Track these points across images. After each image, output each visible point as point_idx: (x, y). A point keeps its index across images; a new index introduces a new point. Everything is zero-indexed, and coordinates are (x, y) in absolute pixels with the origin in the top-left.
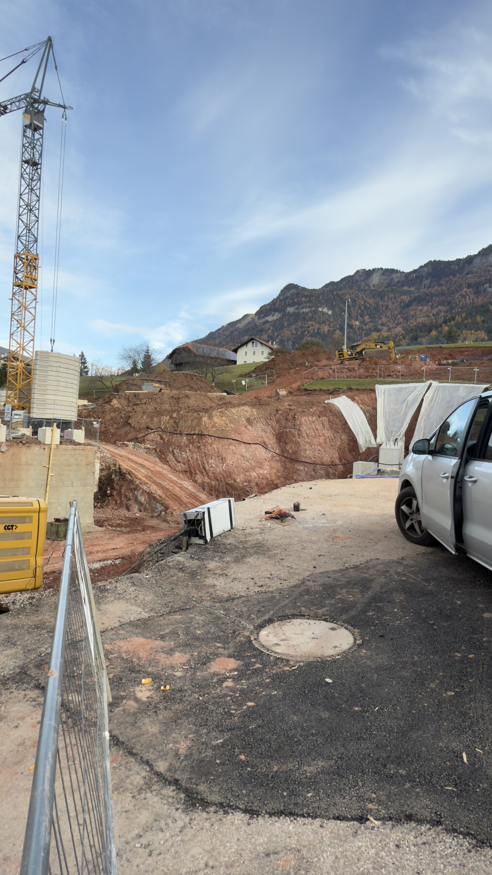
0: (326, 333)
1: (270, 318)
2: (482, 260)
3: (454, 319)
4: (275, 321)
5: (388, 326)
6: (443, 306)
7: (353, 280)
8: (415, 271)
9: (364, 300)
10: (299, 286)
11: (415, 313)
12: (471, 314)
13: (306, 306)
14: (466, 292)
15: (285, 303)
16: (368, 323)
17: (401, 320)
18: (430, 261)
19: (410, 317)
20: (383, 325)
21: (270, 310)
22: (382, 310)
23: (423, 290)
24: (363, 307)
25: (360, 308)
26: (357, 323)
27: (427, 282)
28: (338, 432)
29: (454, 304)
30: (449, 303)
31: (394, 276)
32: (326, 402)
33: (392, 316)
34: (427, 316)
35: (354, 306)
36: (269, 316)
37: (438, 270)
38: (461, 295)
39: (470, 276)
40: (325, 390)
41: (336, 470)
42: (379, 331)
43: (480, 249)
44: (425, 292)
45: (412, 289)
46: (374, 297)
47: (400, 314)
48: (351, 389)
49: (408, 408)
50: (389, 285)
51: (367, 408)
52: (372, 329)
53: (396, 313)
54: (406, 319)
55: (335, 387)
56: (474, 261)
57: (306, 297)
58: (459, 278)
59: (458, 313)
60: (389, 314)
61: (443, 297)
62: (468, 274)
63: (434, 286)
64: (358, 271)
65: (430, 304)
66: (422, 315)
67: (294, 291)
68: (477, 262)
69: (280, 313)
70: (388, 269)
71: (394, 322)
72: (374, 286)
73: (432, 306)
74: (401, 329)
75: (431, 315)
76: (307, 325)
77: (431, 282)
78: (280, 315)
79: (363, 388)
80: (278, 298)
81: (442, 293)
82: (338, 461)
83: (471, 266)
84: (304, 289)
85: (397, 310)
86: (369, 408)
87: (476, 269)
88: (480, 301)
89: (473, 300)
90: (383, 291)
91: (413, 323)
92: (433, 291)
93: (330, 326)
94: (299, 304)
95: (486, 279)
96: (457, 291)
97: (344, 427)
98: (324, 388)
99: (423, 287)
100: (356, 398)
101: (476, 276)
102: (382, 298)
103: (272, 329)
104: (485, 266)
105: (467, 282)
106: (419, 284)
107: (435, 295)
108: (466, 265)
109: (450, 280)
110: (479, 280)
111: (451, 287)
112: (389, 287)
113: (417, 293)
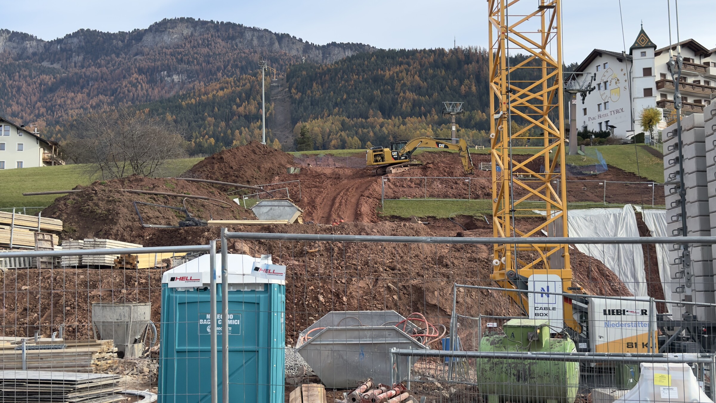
2: (154, 37)
8: (59, 41)
14: (137, 79)
18: (82, 30)
22: (12, 92)
23: (73, 70)
27: (77, 59)
31: (28, 44)
37: (94, 43)
38: (130, 83)
39: (138, 57)
44: (76, 74)
45: (56, 66)
50: (19, 57)
53: (34, 99)
56: (145, 38)
58: (125, 59)
61: (105, 83)
62: (137, 54)
63: (89, 66)
65: (86, 90)
66: (75, 105)
68: (148, 39)
70: (17, 33)
71: (32, 112)
77: (84, 59)
81: (102, 77)
83: (140, 44)
85: (35, 94)
87: (148, 49)
88: (156, 93)
89: (147, 91)
90: (11, 64)
92: (88, 73)
95: (163, 65)
96: (125, 77)
99: (73, 64)
101: (149, 59)
102: (11, 76)
104: (161, 47)
105: (138, 65)
106: (66, 61)
107: (92, 79)
108: (133, 41)
109: (112, 60)
110: (153, 64)
111: (115, 70)
112: (20, 59)
113: (64, 73)
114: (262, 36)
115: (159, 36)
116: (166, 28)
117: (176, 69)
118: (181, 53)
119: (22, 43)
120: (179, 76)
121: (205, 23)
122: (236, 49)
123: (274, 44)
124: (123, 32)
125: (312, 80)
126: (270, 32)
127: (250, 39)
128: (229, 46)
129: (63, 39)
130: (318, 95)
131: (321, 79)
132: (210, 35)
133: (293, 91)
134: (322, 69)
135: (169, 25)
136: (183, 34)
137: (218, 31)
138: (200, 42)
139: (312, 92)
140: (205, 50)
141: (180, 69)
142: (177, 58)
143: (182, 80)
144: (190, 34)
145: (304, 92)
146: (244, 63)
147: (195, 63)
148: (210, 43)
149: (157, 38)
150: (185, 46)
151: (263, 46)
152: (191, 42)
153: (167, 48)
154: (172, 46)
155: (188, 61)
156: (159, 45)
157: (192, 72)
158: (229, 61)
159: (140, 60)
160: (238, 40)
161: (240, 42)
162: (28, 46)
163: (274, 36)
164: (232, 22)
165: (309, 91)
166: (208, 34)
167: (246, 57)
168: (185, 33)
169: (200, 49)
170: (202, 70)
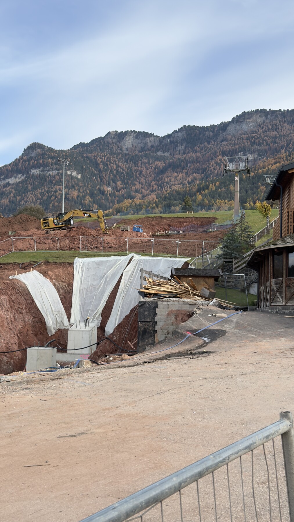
0: (76, 198)
1: (12, 181)
2: (236, 127)
3: (208, 188)
4: (17, 184)
5: (141, 193)
6: (198, 174)
7: (104, 142)
8: (169, 136)
9: (116, 164)
10: (45, 146)
11: (170, 180)
12: (224, 183)
13: (52, 169)
14: (221, 160)
15: (29, 164)
16: (120, 190)
17: (155, 187)
18: (185, 126)
19: (165, 184)
20: (137, 191)
21: (12, 171)
22: (136, 175)
23: (177, 156)
24: (115, 172)
25: (112, 172)
26: (109, 189)
27: (181, 148)
28: (21, 313)
29: (209, 172)
30: (204, 170)
31: (148, 140)
32: (10, 277)
33: (146, 183)
34: (181, 183)
35: (106, 171)
36: (11, 178)
37: (193, 135)
38: (216, 163)
39: (224, 143)
40: (19, 264)
41: (11, 358)
42: (132, 198)
43: (234, 116)
44: (179, 159)
45: (167, 154)
46: (127, 161)
47: (154, 181)
48: (47, 263)
49: (107, 283)
50: (143, 149)
51: (61, 284)
52: (125, 195)
53: (150, 179)
54: (161, 186)
55: (33, 260)
56: (228, 128)
57: (52, 158)
58: (214, 145)
59: (213, 182)
60: (142, 180)
61: (198, 164)
62: (222, 141)
63: (189, 153)
64: (109, 133)
65: (185, 171)
66: (177, 182)
67: (39, 151)
68: (231, 129)
69: (23, 175)
70: (141, 132)
71: (148, 189)
72: (127, 149)
73: (187, 173)
74: (155, 197)
75: (186, 182)
76: (54, 189)
77: (185, 148)
78: (23, 177)
79: (61, 261)
80: (21, 158)
81: (197, 160)
82: (16, 348)
83: (225, 133)
84: (51, 150)
85: (151, 176)
86: (65, 284)
87: (230, 136)
90: (136, 155)
91: (167, 191)
92: (187, 158)
93: (79, 191)
94: (45, 165)
95: (240, 147)
96: (212, 159)
97: (29, 306)
98: (19, 261)
99: (178, 152)
100: (50, 273)
101: (230, 144)
102: (136, 164)
103: (14, 192)
105: (222, 149)
106: (174, 150)
107: (190, 162)
108: (220, 131)
109: (205, 146)
110: (233, 148)
111: (205, 154)
112: (143, 151)
113: (171, 159)
115: (239, 126)
116: (244, 119)
117: (249, 150)
118: (254, 137)
119: (145, 139)
120: (252, 155)
121: (274, 112)
124: (214, 125)
129: (172, 134)
132: (278, 121)
135: (246, 116)
136: (257, 122)
137: (284, 117)
138: (270, 127)
140: (273, 133)
141: (253, 149)
142: (251, 142)
143: (254, 158)
144: (262, 122)
147: (265, 144)
148: (278, 127)
149: (238, 127)
150: (258, 131)
152: (263, 127)
153: (244, 135)
154: (248, 132)
155: (259, 143)
156: (239, 133)
157: (261, 151)
158: (291, 140)
159: (224, 145)
162: (148, 141)
166: (276, 120)
168: (258, 121)
169: (269, 133)
170: (270, 149)
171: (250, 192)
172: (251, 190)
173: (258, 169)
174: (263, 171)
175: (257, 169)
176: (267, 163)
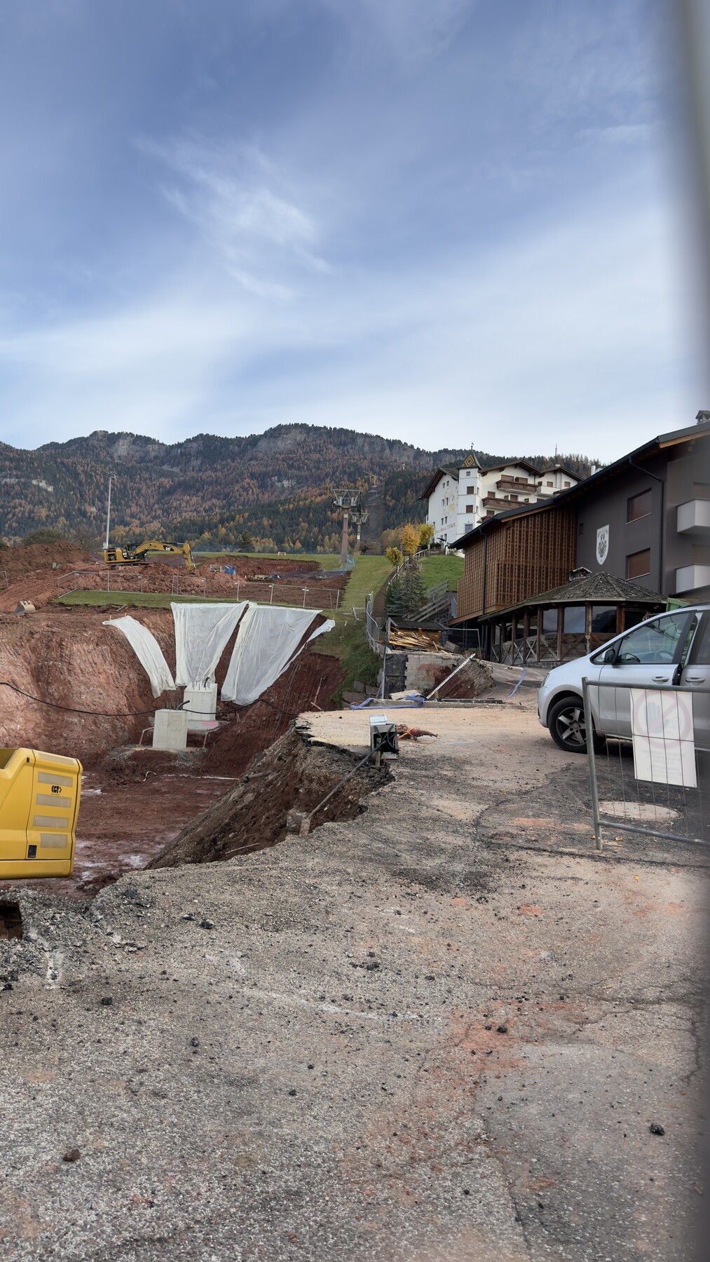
0: (44, 519)
2: (269, 443)
5: (139, 519)
6: (219, 499)
7: (87, 445)
8: (179, 445)
9: (105, 477)
11: (180, 504)
12: (255, 515)
13: (10, 475)
14: (249, 484)
16: (109, 512)
17: (159, 512)
18: (201, 435)
19: (173, 509)
20: (132, 516)
22: (132, 494)
23: (190, 474)
24: (102, 487)
25: (98, 487)
26: (94, 509)
27: (196, 463)
29: (233, 499)
30: (226, 496)
31: (150, 447)
33: (146, 505)
34: (195, 510)
35: (89, 484)
37: (212, 448)
38: (242, 487)
39: (253, 462)
42: (126, 524)
43: (267, 429)
44: (193, 477)
45: (176, 470)
46: (120, 474)
47: (158, 504)
50: (142, 460)
52: (116, 520)
53: (152, 501)
54: (167, 512)
56: (260, 444)
57: (11, 460)
58: (240, 464)
59: (239, 512)
60: (141, 501)
61: (219, 487)
62: (251, 459)
63: (206, 471)
64: (95, 433)
65: (200, 494)
66: (189, 508)
68: (263, 445)
70: (141, 436)
71: (149, 514)
72: (120, 457)
73: (203, 498)
74: (160, 525)
75: (202, 509)
76: (12, 504)
77: (202, 464)
81: (216, 482)
83: (255, 450)
84: (9, 448)
85: (153, 497)
87: (262, 455)
88: (266, 498)
89: (257, 495)
90: (132, 467)
91: (176, 518)
92: (204, 477)
93: (49, 510)
95: (274, 470)
96: (237, 482)
99: (191, 468)
101: (262, 464)
102: (132, 478)
104: (274, 452)
105: (250, 470)
106: (185, 464)
107: (207, 483)
108: (249, 447)
109: (228, 464)
110: (265, 470)
111: (229, 474)
112: (142, 462)
113: (182, 476)
114: (374, 443)
115: (273, 442)
116: (280, 434)
117: (286, 474)
118: (292, 459)
119: (145, 447)
120: (289, 481)
121: (318, 429)
122: (346, 456)
123: (385, 450)
124: (240, 437)
125: (406, 488)
126: (382, 438)
127: (361, 445)
128: (341, 452)
129: (183, 444)
130: (411, 502)
131: (416, 487)
132: (322, 441)
133: (388, 498)
134: (419, 477)
135: (283, 431)
136: (296, 440)
137: (330, 437)
138: (313, 448)
139: (406, 500)
140: (316, 456)
141: (290, 474)
142: (288, 464)
143: (292, 485)
144: (303, 440)
145: (398, 500)
146: (352, 469)
147: (306, 469)
148: (322, 449)
149: (271, 443)
150: (298, 451)
151: (373, 453)
152: (303, 447)
153: (280, 454)
154: (285, 452)
155: (298, 467)
156: (272, 451)
157: (301, 477)
158: (337, 467)
159: (254, 465)
160: (349, 446)
161: (352, 448)
162: (151, 449)
163: (385, 442)
164: (345, 428)
165: (403, 499)
166: (320, 440)
167: (355, 463)
168: (298, 439)
169: (311, 455)
170: (311, 476)
171: (288, 529)
172: (290, 526)
173: (299, 501)
174: (305, 504)
175: (296, 500)
176: (309, 494)
